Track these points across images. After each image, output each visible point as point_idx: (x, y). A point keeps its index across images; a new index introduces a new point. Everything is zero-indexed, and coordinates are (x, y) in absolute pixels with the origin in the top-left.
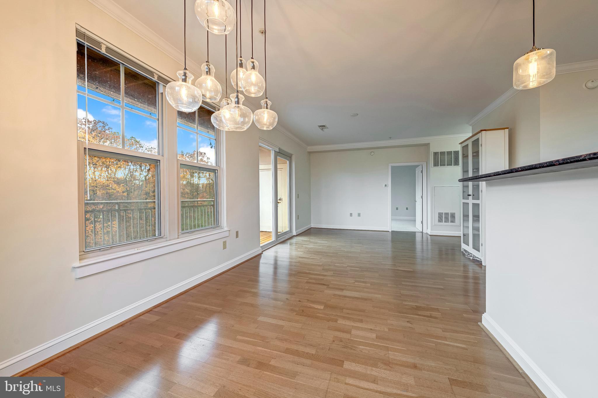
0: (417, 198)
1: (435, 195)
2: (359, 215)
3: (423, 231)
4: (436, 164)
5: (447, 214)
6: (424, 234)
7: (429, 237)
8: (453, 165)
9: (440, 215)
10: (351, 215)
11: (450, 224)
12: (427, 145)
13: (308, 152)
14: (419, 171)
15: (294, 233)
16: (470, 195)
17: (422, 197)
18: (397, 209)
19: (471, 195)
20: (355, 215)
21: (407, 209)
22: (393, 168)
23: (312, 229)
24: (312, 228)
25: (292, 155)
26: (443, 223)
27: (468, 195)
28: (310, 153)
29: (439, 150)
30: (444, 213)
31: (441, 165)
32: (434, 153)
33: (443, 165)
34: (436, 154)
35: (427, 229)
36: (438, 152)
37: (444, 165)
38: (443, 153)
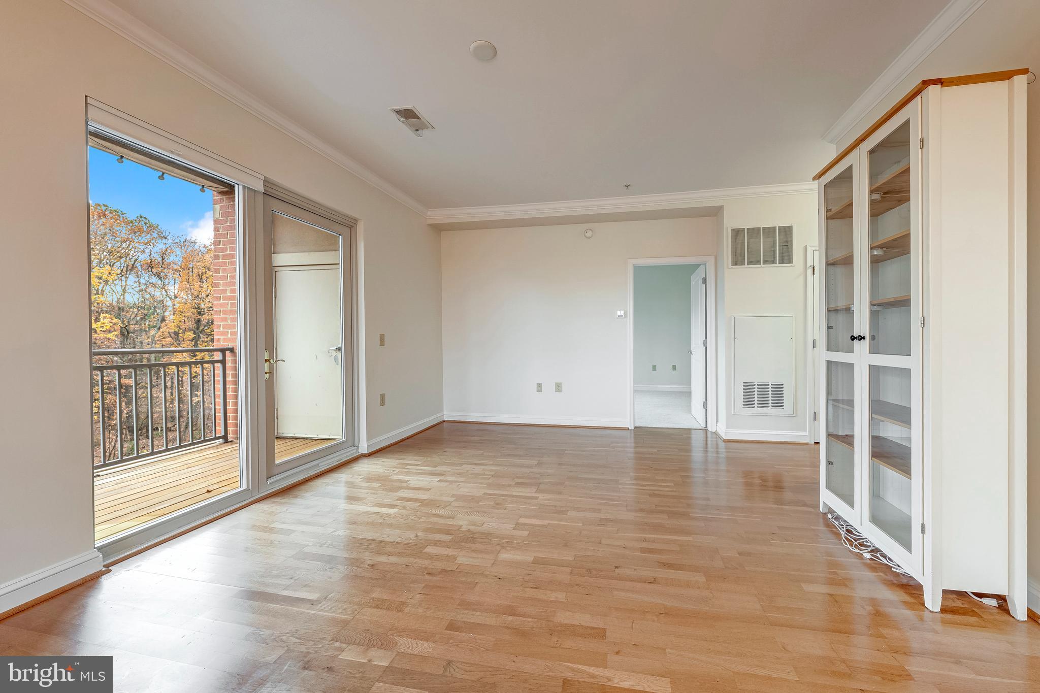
0: (693, 346)
1: (735, 339)
2: (558, 387)
3: (706, 427)
4: (738, 260)
5: (763, 386)
6: (709, 435)
7: (722, 445)
8: (778, 262)
9: (748, 388)
10: (540, 387)
11: (771, 411)
12: (716, 212)
13: (430, 225)
14: (698, 280)
15: (364, 448)
16: (861, 338)
17: (705, 343)
18: (654, 368)
19: (864, 338)
20: (549, 387)
21: (674, 368)
22: (637, 270)
23: (445, 423)
24: (444, 421)
25: (356, 220)
26: (756, 410)
27: (853, 338)
28: (438, 229)
29: (746, 224)
30: (756, 384)
31: (750, 263)
32: (733, 230)
33: (754, 261)
34: (737, 233)
35: (717, 422)
36: (744, 229)
37: (758, 262)
38: (754, 232)
